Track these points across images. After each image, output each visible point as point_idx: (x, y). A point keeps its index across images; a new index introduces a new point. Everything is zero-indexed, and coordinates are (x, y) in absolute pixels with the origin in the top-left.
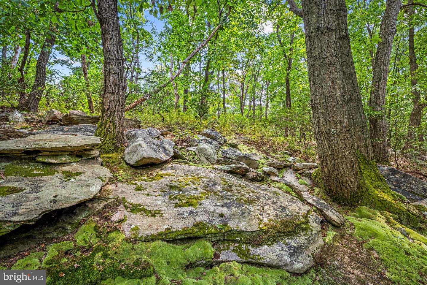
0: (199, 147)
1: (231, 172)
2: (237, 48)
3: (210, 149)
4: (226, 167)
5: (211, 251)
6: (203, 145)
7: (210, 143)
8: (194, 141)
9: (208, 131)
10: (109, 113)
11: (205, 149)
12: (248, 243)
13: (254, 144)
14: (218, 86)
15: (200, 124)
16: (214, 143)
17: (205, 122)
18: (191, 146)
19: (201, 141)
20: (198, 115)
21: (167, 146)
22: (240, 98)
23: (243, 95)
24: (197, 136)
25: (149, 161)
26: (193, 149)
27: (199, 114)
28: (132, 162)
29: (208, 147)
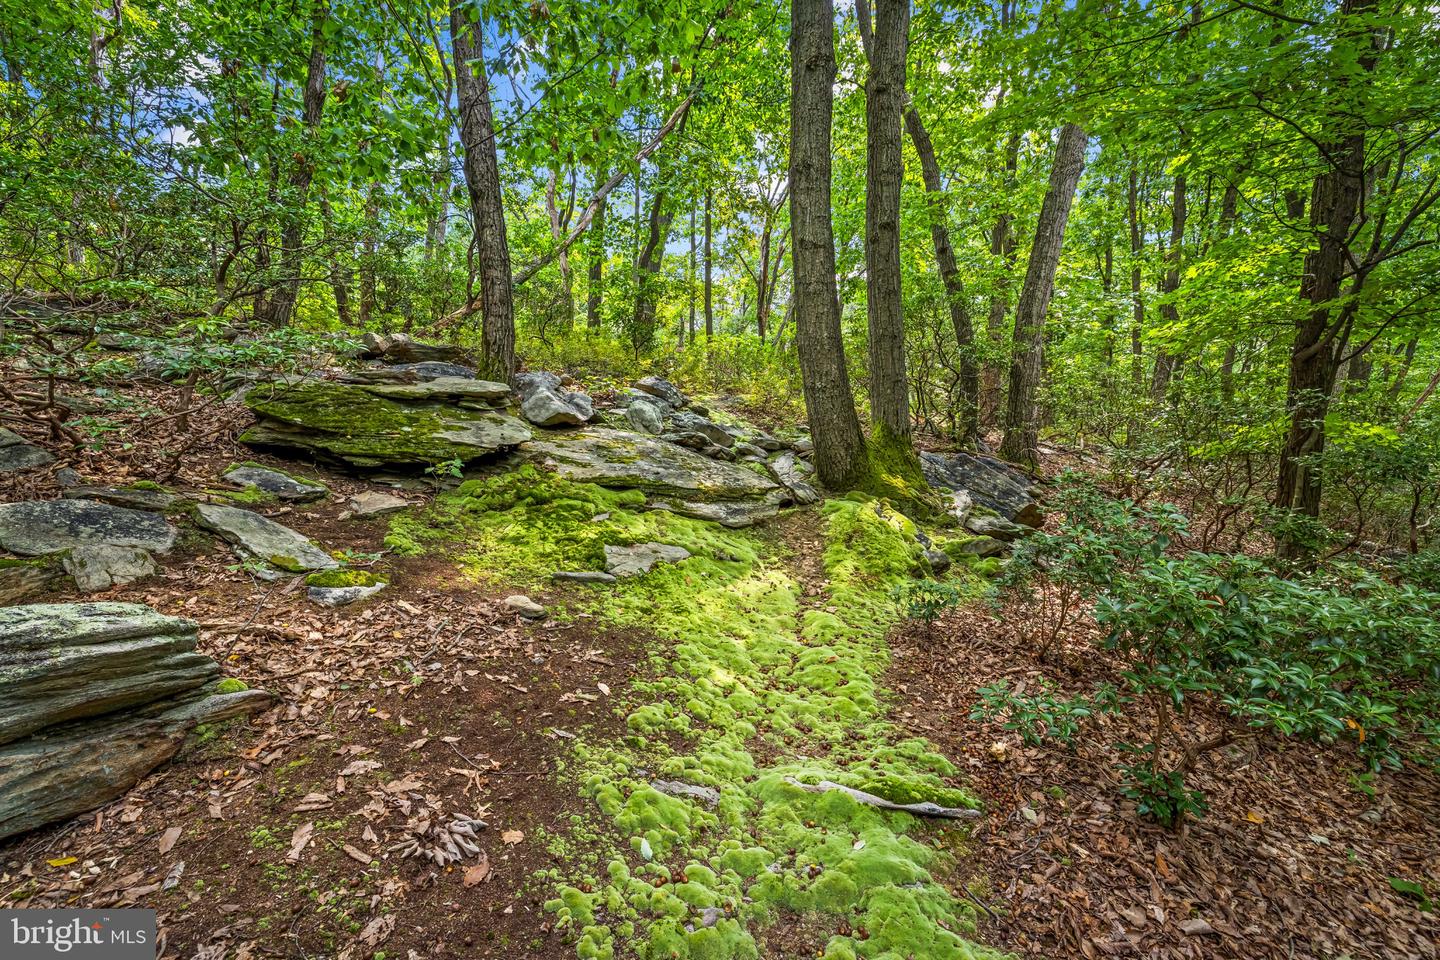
0: (632, 408)
1: (677, 443)
2: (743, 147)
3: (650, 410)
4: (673, 436)
5: (643, 498)
6: (638, 405)
7: (653, 403)
8: (623, 397)
9: (648, 380)
10: (496, 347)
11: (641, 411)
12: (682, 498)
13: (751, 412)
14: (693, 241)
15: (635, 364)
16: (661, 404)
17: (646, 363)
18: (618, 407)
19: (637, 398)
20: (629, 342)
21: (581, 402)
22: (758, 283)
23: (765, 277)
24: (628, 390)
25: (564, 419)
26: (621, 412)
27: (634, 341)
28: (540, 420)
29: (648, 408)
